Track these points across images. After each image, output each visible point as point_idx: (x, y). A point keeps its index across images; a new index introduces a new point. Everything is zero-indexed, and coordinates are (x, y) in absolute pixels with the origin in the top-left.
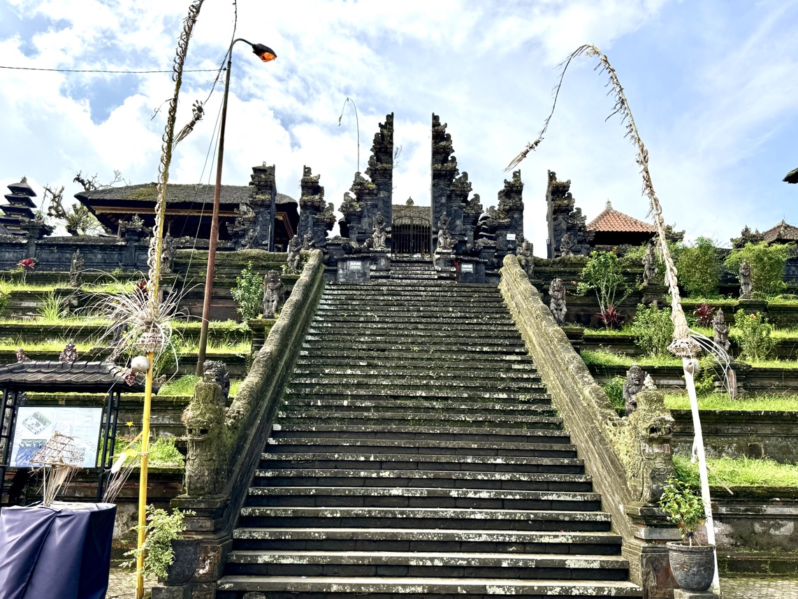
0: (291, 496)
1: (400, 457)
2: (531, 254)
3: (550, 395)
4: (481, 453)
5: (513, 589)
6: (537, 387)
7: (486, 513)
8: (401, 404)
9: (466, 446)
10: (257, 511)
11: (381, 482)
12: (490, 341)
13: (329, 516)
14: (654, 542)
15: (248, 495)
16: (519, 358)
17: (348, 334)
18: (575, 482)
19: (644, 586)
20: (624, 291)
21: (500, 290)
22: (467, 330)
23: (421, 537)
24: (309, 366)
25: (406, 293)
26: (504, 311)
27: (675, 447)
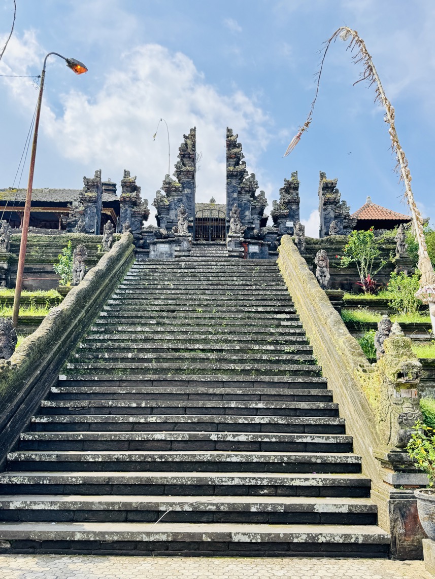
0: (60, 441)
1: (169, 403)
2: (303, 235)
3: (312, 346)
4: (246, 398)
5: (259, 537)
6: (301, 340)
7: (242, 456)
8: (179, 356)
9: (232, 393)
10: (23, 456)
11: (148, 427)
12: (265, 303)
13: (91, 460)
14: (402, 487)
15: (19, 440)
16: (288, 316)
17: (145, 299)
18: (329, 425)
19: (392, 533)
20: (379, 263)
21: (277, 264)
22: (247, 295)
23: (175, 481)
24: (106, 324)
25: (200, 267)
26: (279, 280)
27: (423, 391)
